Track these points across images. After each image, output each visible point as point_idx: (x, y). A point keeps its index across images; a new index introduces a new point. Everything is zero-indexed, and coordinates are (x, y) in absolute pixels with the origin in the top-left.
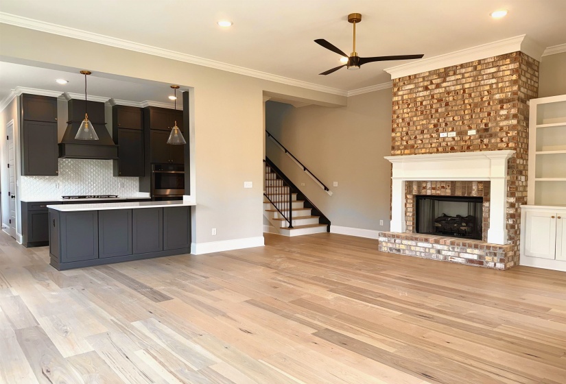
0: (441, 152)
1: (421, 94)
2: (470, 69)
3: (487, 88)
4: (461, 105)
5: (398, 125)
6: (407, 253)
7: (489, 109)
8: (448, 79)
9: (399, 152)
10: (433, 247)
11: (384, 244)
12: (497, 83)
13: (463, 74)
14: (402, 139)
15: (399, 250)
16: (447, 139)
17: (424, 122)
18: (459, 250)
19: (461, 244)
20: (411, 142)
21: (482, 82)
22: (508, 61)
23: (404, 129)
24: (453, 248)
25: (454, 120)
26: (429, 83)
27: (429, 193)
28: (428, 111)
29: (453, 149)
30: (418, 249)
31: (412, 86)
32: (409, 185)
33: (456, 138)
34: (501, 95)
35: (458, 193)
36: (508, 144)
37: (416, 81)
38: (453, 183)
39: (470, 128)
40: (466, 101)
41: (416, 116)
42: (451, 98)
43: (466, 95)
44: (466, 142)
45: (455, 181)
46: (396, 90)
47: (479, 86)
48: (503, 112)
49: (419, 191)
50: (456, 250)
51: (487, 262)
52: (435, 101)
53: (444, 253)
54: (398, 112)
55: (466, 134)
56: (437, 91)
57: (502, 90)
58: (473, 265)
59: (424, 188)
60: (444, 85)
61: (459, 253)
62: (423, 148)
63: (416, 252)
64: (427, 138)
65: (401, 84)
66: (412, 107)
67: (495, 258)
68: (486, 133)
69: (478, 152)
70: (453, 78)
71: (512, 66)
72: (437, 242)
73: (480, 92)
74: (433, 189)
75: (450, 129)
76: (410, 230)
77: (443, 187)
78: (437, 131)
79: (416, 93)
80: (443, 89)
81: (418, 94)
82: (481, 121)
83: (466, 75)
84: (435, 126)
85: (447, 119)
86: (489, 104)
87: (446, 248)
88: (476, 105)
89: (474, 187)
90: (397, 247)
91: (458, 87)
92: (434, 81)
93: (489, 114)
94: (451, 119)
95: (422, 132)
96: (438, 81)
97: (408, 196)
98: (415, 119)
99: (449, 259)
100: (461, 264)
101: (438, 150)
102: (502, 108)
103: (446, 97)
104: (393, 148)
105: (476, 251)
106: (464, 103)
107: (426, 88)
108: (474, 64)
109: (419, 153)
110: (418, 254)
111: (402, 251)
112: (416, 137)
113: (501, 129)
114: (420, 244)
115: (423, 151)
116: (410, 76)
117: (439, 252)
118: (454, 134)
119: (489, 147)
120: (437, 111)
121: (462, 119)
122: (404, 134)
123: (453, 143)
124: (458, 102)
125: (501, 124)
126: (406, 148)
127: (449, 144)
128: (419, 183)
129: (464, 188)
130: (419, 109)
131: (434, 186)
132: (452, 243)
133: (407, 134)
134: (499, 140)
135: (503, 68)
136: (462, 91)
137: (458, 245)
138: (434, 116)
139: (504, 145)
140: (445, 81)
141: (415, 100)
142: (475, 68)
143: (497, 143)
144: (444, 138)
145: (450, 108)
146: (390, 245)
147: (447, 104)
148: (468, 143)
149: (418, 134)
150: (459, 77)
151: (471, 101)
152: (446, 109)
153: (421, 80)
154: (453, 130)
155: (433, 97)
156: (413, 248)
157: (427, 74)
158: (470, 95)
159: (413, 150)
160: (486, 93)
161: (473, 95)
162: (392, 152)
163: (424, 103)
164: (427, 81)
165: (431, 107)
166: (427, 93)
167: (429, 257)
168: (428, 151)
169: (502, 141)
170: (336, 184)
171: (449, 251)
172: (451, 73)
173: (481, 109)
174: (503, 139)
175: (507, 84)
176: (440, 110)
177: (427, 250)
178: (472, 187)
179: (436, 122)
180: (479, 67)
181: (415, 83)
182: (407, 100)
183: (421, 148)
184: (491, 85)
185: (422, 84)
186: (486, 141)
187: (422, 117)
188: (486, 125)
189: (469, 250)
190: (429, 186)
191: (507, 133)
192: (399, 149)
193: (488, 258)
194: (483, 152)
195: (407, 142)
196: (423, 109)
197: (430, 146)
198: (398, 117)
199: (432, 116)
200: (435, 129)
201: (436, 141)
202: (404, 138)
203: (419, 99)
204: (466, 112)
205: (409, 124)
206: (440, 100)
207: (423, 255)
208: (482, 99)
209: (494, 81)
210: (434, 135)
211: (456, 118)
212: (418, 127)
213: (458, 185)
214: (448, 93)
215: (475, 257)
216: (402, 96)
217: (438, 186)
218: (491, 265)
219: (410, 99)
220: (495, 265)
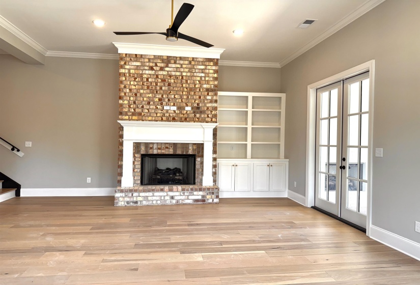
0: (165, 121)
1: (147, 72)
2: (187, 62)
3: (199, 79)
4: (180, 87)
5: (125, 94)
6: (145, 203)
7: (200, 93)
8: (170, 65)
9: (127, 117)
10: (167, 195)
11: (121, 199)
12: (205, 77)
13: (181, 65)
14: (129, 107)
15: (136, 202)
16: (169, 111)
17: (150, 95)
18: (188, 194)
19: (190, 189)
20: (137, 110)
21: (195, 74)
22: (212, 63)
23: (132, 98)
24: (184, 193)
25: (175, 97)
26: (154, 65)
27: (155, 152)
28: (154, 88)
29: (174, 120)
30: (154, 198)
31: (138, 64)
32: (137, 146)
33: (176, 111)
34: (208, 85)
35: (179, 152)
36: (212, 119)
37: (142, 60)
38: (175, 145)
39: (187, 105)
40: (184, 85)
41: (142, 89)
42: (172, 81)
43: (184, 81)
44: (184, 115)
45: (177, 143)
46: (122, 63)
47: (193, 76)
48: (209, 97)
49: (146, 150)
50: (186, 194)
51: (208, 199)
52: (160, 80)
53: (176, 198)
54: (125, 82)
55: (184, 109)
56: (161, 73)
57: (208, 82)
58: (198, 203)
59: (151, 148)
60: (167, 69)
61: (188, 196)
62: (150, 116)
63: (152, 201)
64: (152, 109)
65: (128, 59)
66: (139, 81)
67: (213, 196)
68: (198, 110)
69: (192, 123)
70: (174, 66)
71: (214, 68)
72: (171, 190)
73: (194, 80)
74: (159, 149)
75: (172, 104)
76: (138, 184)
77: (167, 148)
78: (162, 104)
79: (142, 70)
80: (166, 72)
81: (144, 71)
82: (195, 101)
83: (184, 66)
84: (160, 100)
85: (170, 96)
86: (200, 90)
87: (177, 194)
88: (191, 90)
89: (190, 148)
90: (135, 199)
91: (178, 74)
92: (158, 64)
93: (200, 97)
94: (173, 96)
95: (149, 103)
96: (162, 65)
97: (136, 155)
98: (142, 91)
99: (181, 202)
100: (189, 204)
101: (162, 119)
102: (208, 94)
103: (168, 79)
104: (121, 113)
105: (201, 193)
106: (182, 86)
107: (152, 68)
108: (189, 60)
109: (146, 120)
110: (154, 202)
111: (139, 203)
112: (143, 107)
113: (208, 108)
114: (156, 194)
115: (150, 118)
116: (136, 55)
117: (172, 198)
118: (175, 108)
119: (200, 120)
120: (161, 88)
121: (181, 98)
122: (131, 102)
123: (174, 115)
124: (178, 85)
125: (208, 105)
126: (133, 114)
127: (171, 115)
128: (147, 145)
129: (183, 148)
130: (145, 84)
131: (159, 147)
132: (183, 190)
133: (135, 103)
134: (206, 116)
135: (209, 67)
136: (181, 77)
137: (188, 190)
138: (158, 92)
139: (209, 119)
140: (167, 66)
141: (141, 76)
142: (190, 63)
143: (205, 118)
144: (167, 111)
145: (172, 88)
146: (127, 199)
147: (169, 85)
148: (186, 116)
149: (146, 105)
150: (179, 66)
151: (188, 86)
152: (169, 89)
153: (147, 60)
154: (174, 105)
155: (157, 76)
156: (149, 198)
157: (153, 57)
158: (187, 81)
159: (140, 117)
160: (198, 82)
161: (189, 81)
162: (120, 117)
163: (150, 80)
164: (153, 63)
165: (156, 85)
166: (153, 72)
167: (163, 203)
168: (154, 119)
169: (208, 117)
170: (29, 144)
171: (181, 195)
172: (172, 61)
173: (194, 93)
174: (209, 116)
175: (211, 78)
176: (163, 88)
177: (163, 198)
178: (188, 147)
179: (160, 96)
180: (193, 63)
181: (141, 62)
182: (133, 74)
183: (148, 116)
184: (201, 77)
185: (147, 64)
186: (198, 115)
187: (148, 91)
188: (198, 104)
189: (195, 193)
190: (155, 146)
191: (211, 112)
192: (126, 115)
193: (208, 197)
194: (196, 123)
195: (134, 110)
196: (149, 84)
197: (155, 115)
198: (125, 87)
199: (157, 92)
200: (160, 102)
201: (160, 112)
202: (132, 106)
203: (145, 76)
204: (184, 93)
205: (136, 95)
206: (163, 81)
207: (159, 202)
208: (195, 85)
209: (203, 75)
210: (159, 107)
211: (176, 96)
212: (145, 99)
213: (178, 146)
214: (170, 76)
215: (200, 197)
216: (129, 70)
217: (163, 146)
218: (210, 201)
219: (137, 74)
220: (213, 200)
